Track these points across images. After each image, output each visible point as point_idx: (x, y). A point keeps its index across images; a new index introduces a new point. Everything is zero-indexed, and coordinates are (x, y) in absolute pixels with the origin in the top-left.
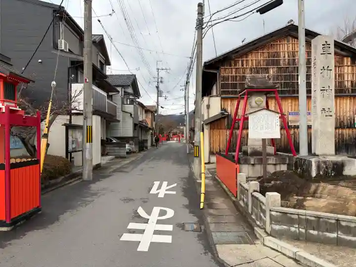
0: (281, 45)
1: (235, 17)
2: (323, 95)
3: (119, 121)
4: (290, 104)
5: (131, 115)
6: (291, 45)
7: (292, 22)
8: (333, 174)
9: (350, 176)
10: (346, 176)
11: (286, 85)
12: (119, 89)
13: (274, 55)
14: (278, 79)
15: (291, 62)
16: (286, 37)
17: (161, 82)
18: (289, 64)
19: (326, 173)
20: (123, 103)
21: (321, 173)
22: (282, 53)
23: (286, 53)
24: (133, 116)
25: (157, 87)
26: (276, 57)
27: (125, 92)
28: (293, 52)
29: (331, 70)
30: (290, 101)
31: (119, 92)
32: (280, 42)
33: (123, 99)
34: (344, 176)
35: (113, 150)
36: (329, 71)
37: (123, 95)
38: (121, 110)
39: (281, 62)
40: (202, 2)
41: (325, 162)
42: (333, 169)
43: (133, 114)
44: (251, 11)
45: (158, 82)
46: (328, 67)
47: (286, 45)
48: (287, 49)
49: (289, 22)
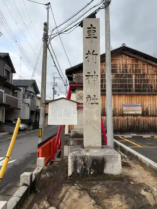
0: (118, 60)
1: (66, 31)
2: (89, 81)
3: (20, 109)
4: (124, 99)
5: (29, 105)
6: (124, 60)
7: (124, 45)
8: (92, 173)
9: (112, 175)
10: (108, 174)
11: (121, 86)
12: (22, 88)
13: (113, 66)
14: (115, 82)
15: (124, 71)
16: (121, 54)
17: (56, 85)
18: (123, 72)
19: (84, 171)
20: (24, 97)
21: (78, 171)
22: (118, 65)
23: (121, 65)
24: (30, 106)
25: (54, 89)
26: (115, 67)
27: (25, 90)
28: (125, 64)
29: (97, 54)
30: (124, 97)
31: (21, 90)
32: (117, 58)
33: (24, 95)
34: (105, 174)
35: (9, 128)
36: (94, 56)
37: (24, 92)
38: (22, 102)
39: (118, 71)
40: (47, 22)
41: (83, 158)
42: (93, 166)
43: (30, 104)
44: (75, 25)
45: (54, 86)
46: (94, 51)
47: (121, 59)
48: (122, 63)
49: (122, 45)
